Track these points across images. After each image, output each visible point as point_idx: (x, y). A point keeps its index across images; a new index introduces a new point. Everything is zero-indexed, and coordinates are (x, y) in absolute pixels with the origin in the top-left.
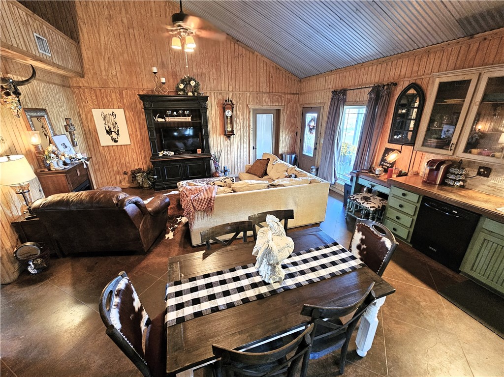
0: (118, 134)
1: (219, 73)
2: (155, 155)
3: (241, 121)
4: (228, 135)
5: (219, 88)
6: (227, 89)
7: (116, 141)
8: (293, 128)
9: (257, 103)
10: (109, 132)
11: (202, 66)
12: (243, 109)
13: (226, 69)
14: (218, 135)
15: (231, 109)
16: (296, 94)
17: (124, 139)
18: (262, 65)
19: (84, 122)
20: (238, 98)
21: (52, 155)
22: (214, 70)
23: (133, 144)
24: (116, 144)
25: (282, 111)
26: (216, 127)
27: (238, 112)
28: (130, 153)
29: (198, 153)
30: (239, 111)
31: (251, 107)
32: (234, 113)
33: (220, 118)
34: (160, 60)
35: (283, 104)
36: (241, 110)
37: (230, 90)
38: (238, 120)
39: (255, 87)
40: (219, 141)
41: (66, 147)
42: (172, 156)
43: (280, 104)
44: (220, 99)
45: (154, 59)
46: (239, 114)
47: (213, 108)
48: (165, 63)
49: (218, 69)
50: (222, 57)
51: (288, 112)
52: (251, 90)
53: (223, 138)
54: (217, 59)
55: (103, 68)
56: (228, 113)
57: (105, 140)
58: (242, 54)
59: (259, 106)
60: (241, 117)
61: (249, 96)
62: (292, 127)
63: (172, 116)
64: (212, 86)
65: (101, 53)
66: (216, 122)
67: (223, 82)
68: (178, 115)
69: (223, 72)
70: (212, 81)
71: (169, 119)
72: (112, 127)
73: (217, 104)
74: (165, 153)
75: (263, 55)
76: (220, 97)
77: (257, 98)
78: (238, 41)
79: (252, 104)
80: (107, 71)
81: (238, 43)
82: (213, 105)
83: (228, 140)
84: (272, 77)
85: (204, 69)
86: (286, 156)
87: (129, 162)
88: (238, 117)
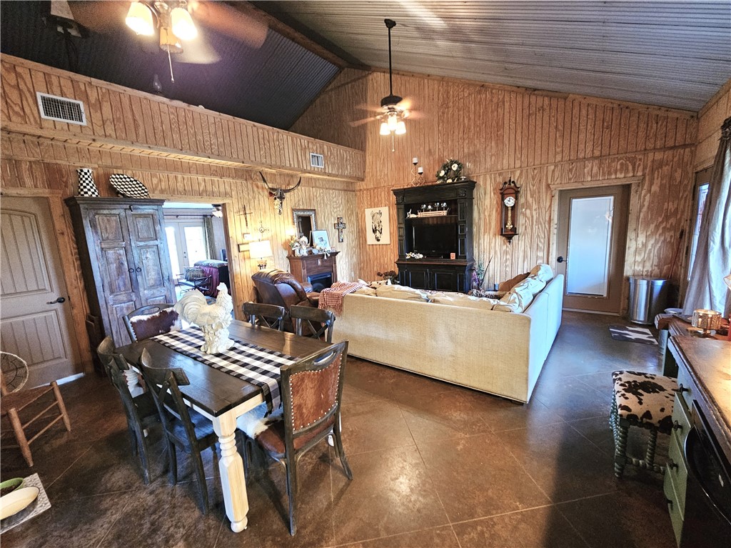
0: (381, 233)
1: (500, 146)
2: (402, 256)
3: (534, 213)
4: (508, 235)
5: (499, 167)
6: (512, 166)
7: (378, 240)
8: (672, 221)
9: (570, 179)
10: (374, 231)
11: (476, 142)
12: (539, 192)
13: (512, 136)
14: (491, 236)
15: (514, 195)
16: (684, 146)
17: (385, 238)
18: (584, 112)
19: (360, 221)
20: (530, 176)
21: (297, 244)
22: (493, 144)
23: (392, 244)
24: (378, 243)
25: (633, 188)
26: (490, 223)
27: (530, 199)
28: (389, 253)
29: (452, 258)
30: (532, 196)
31: (557, 187)
32: (522, 200)
33: (497, 211)
34: (427, 149)
35: (640, 173)
36: (536, 196)
37: (518, 165)
38: (528, 211)
39: (566, 151)
40: (493, 245)
41: (323, 240)
42: (420, 260)
43: (631, 174)
44: (500, 183)
45: (422, 149)
46: (531, 202)
47: (488, 196)
48: (432, 151)
49: (500, 139)
50: (506, 122)
51: (655, 188)
52: (559, 158)
53: (499, 239)
54: (500, 126)
55: (378, 169)
56: (510, 202)
57: (371, 238)
58: (542, 107)
59: (576, 184)
60: (535, 207)
61: (553, 171)
62: (667, 218)
63: (427, 210)
64: (488, 165)
65: (378, 155)
66: (490, 216)
67: (506, 156)
68: (434, 210)
69: (507, 143)
70: (488, 159)
71: (421, 215)
72: (377, 225)
73: (494, 190)
74: (413, 255)
75: (585, 96)
76: (500, 180)
77: (571, 170)
78: (535, 90)
79: (559, 181)
80: (381, 171)
81: (536, 92)
82: (488, 192)
83: (508, 244)
84: (610, 127)
85: (478, 146)
86: (636, 281)
87: (387, 264)
88: (528, 206)
